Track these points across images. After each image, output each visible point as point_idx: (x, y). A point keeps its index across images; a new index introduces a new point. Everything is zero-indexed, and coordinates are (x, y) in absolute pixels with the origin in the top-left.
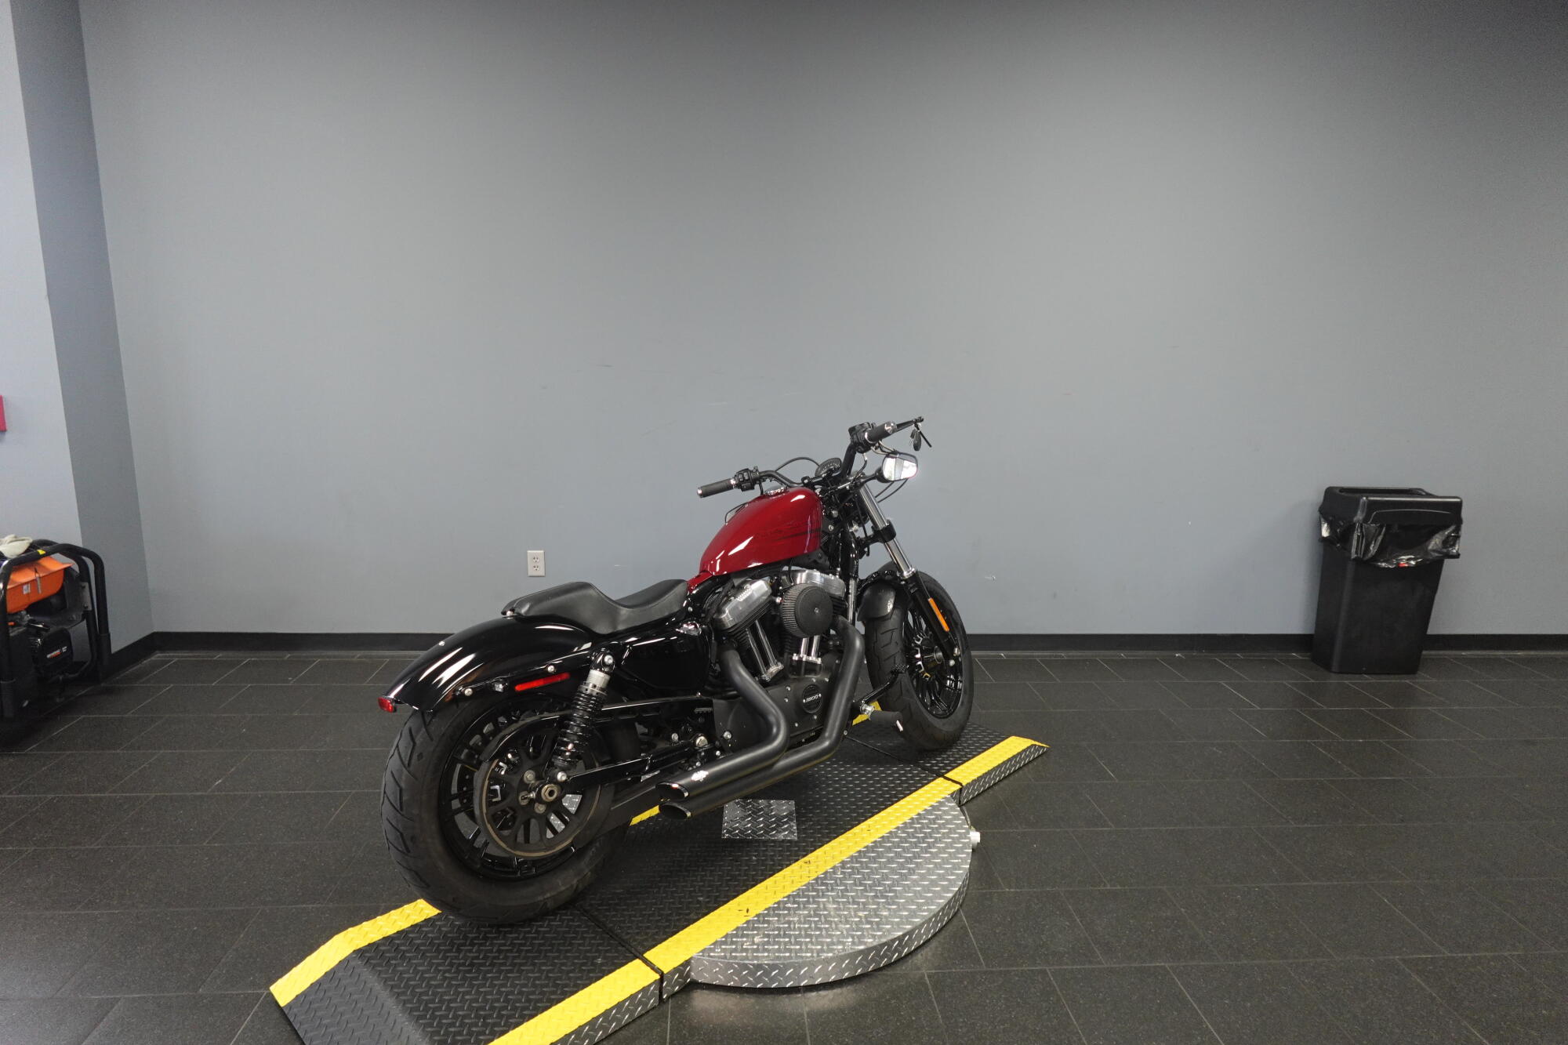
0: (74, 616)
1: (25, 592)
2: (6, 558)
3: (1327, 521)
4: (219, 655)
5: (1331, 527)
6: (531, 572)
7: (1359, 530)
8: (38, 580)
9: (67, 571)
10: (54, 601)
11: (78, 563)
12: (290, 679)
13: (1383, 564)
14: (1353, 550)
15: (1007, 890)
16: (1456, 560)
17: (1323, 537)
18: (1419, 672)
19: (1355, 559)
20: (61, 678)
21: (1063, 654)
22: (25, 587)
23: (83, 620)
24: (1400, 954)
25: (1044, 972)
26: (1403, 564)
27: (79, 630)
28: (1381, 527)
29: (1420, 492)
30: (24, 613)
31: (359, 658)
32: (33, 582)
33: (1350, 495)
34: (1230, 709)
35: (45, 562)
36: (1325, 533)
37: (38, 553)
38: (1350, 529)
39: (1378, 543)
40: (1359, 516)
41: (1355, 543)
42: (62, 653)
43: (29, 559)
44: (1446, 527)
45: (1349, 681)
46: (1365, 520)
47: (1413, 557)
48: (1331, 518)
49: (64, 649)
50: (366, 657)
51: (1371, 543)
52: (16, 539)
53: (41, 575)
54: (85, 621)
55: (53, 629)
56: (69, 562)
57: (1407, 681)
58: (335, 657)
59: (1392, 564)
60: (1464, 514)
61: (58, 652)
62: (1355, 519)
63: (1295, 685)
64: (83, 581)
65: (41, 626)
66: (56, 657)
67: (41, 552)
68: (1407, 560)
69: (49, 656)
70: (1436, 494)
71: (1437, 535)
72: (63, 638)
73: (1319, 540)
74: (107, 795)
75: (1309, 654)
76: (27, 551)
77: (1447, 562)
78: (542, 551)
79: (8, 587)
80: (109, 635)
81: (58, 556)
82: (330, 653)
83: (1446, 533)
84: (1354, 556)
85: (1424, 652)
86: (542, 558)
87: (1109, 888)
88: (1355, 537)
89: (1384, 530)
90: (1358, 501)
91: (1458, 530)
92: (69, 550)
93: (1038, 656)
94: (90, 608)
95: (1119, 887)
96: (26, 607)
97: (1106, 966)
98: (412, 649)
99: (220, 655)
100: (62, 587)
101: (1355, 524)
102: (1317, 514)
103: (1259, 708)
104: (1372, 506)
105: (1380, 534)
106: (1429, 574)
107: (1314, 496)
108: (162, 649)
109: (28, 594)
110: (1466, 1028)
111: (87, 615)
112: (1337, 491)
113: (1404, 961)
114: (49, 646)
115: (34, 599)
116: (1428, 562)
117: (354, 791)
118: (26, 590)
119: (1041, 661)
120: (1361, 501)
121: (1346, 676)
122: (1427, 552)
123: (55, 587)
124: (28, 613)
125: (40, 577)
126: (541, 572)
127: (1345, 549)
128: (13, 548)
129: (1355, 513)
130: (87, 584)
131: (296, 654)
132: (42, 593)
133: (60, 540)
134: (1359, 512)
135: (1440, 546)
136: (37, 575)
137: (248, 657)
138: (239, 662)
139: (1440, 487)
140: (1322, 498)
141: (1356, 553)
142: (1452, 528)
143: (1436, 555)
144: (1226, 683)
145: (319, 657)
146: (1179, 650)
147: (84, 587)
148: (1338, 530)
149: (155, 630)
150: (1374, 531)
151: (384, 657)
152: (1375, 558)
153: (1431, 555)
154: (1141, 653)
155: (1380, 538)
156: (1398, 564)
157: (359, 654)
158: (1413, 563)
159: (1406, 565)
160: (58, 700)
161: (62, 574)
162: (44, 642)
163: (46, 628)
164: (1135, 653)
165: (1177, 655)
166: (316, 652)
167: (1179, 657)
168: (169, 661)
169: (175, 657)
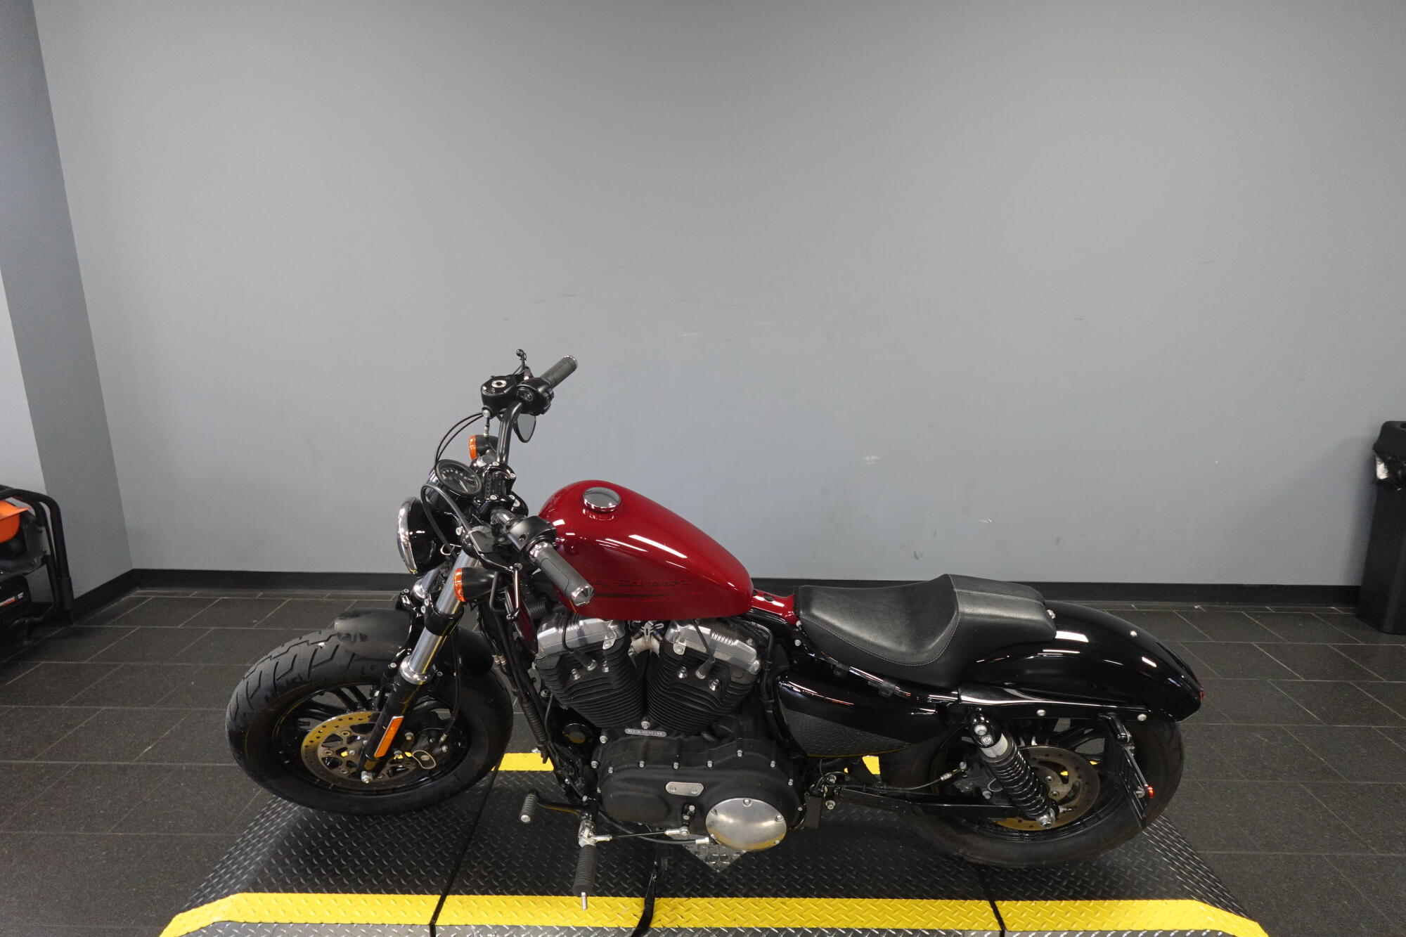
0: (35, 560)
3: (1384, 460)
4: (194, 593)
5: (1390, 468)
9: (23, 515)
10: (14, 545)
11: (33, 508)
12: (254, 621)
17: (1381, 481)
20: (27, 621)
23: (42, 564)
27: (39, 578)
31: (328, 598)
34: (1269, 681)
36: (1382, 472)
42: (17, 600)
48: (1389, 458)
49: (20, 596)
54: (45, 566)
56: (24, 507)
58: (305, 596)
61: (13, 599)
63: (1342, 649)
64: (40, 525)
66: (11, 604)
72: (20, 584)
73: (1372, 483)
74: (32, 762)
75: (1355, 610)
80: (70, 579)
82: (301, 592)
92: (22, 495)
94: (49, 553)
99: (196, 592)
100: (20, 530)
102: (1371, 451)
103: (1304, 680)
107: (1369, 431)
108: (142, 586)
111: (45, 560)
112: (1399, 427)
123: (12, 531)
130: (43, 529)
131: (268, 592)
137: (220, 596)
138: (211, 601)
140: (1377, 434)
144: (1260, 646)
145: (290, 596)
146: (1198, 601)
147: (41, 532)
148: (1400, 472)
149: (135, 567)
151: (351, 598)
157: (329, 593)
160: (26, 642)
161: (19, 518)
164: (1145, 604)
165: (1196, 607)
166: (288, 592)
167: (1198, 609)
168: (146, 599)
169: (152, 593)
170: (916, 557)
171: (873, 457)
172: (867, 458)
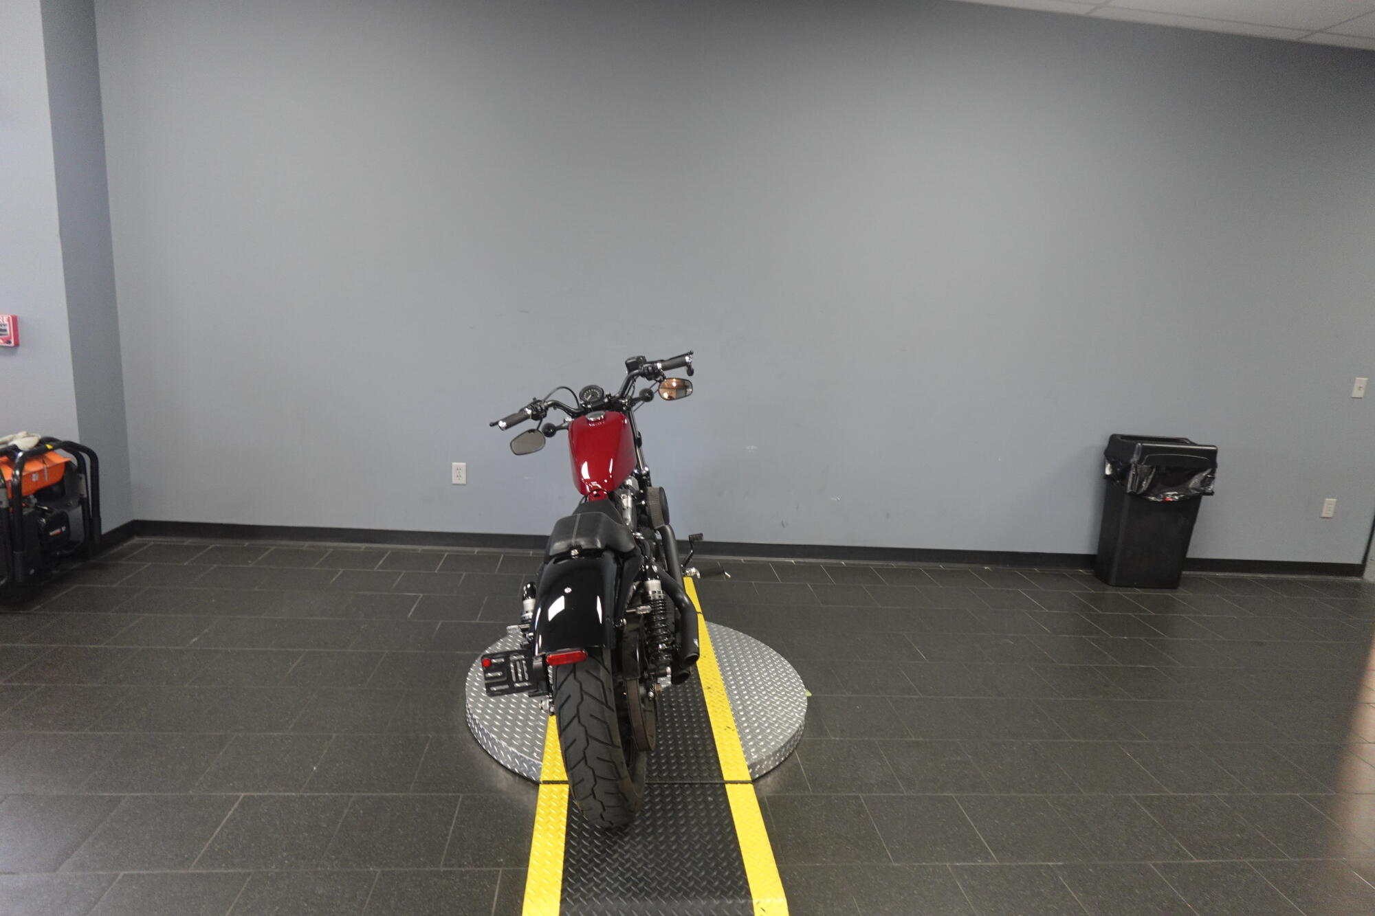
0: (71, 502)
1: (34, 480)
2: (19, 451)
3: (1110, 462)
4: (188, 541)
5: (1113, 468)
6: (455, 480)
7: (1134, 470)
8: (46, 471)
9: (68, 464)
10: (55, 489)
11: (77, 458)
12: (250, 562)
13: (1153, 498)
14: (1129, 486)
15: (833, 738)
16: (1211, 496)
17: (1107, 476)
18: (1180, 589)
19: (1130, 493)
20: (58, 553)
21: (893, 564)
22: (34, 475)
23: (79, 505)
24: (1134, 793)
25: (858, 798)
26: (1169, 498)
27: (76, 513)
28: (1152, 468)
29: (1186, 441)
30: (32, 497)
31: (307, 547)
32: (41, 472)
33: (1129, 441)
34: (1024, 611)
35: (50, 456)
36: (1108, 472)
37: (47, 447)
38: (1127, 468)
39: (1149, 481)
40: (1135, 458)
41: (1130, 480)
42: (61, 532)
43: (38, 452)
44: (1205, 470)
45: (1122, 592)
46: (1140, 462)
47: (1176, 493)
48: (1113, 460)
49: (64, 529)
50: (313, 547)
51: (1143, 481)
52: (28, 435)
53: (48, 466)
54: (80, 508)
55: (56, 511)
56: (69, 457)
57: (1169, 594)
59: (1159, 498)
60: (1219, 459)
61: (58, 531)
62: (1132, 461)
63: (1079, 594)
64: (81, 473)
65: (46, 508)
66: (57, 535)
67: (49, 447)
68: (1172, 496)
69: (51, 534)
70: (1199, 443)
71: (1196, 476)
72: (63, 520)
73: (1103, 478)
74: (102, 646)
75: (1093, 571)
76: (37, 445)
77: (1204, 498)
78: (464, 464)
79: (24, 474)
80: (100, 520)
81: (61, 452)
82: (284, 542)
83: (1204, 475)
84: (1129, 490)
85: (1184, 572)
86: (464, 469)
87: (914, 739)
88: (1131, 476)
89: (1154, 470)
90: (1134, 446)
91: (1213, 473)
92: (69, 447)
93: (872, 565)
94: (85, 496)
95: (921, 739)
96: (33, 492)
97: (905, 794)
98: (352, 542)
99: (190, 541)
100: (63, 477)
101: (1131, 465)
102: (1103, 456)
103: (1047, 611)
104: (1145, 450)
105: (1150, 473)
106: (1189, 508)
107: (1100, 442)
108: (139, 534)
109: (36, 482)
110: (1177, 845)
111: (83, 502)
112: (1119, 438)
113: (1137, 797)
114: (51, 525)
115: (40, 486)
116: (1188, 498)
117: (307, 650)
118: (35, 478)
119: (876, 569)
120: (1137, 446)
121: (1121, 589)
122: (1188, 489)
123: (57, 478)
124: (35, 497)
125: (47, 468)
126: (463, 481)
127: (1123, 485)
128: (25, 442)
129: (1132, 457)
130: (83, 476)
131: (253, 542)
132: (47, 480)
133: (63, 437)
134: (1135, 456)
135: (1199, 485)
136: (45, 466)
137: (213, 544)
138: (207, 547)
139: (1201, 438)
140: (1106, 444)
141: (1131, 488)
142: (1209, 471)
143: (1196, 492)
144: (1023, 592)
145: (272, 545)
146: (987, 563)
147: (81, 478)
148: (1118, 469)
149: (136, 518)
150: (1146, 471)
151: (329, 547)
152: (1148, 492)
153: (1190, 492)
154: (957, 565)
155: (1151, 477)
156: (1164, 498)
157: (307, 544)
158: (1176, 498)
159: (1171, 500)
160: (54, 572)
161: (63, 466)
162: (47, 522)
163: (50, 511)
164: (952, 565)
165: (986, 568)
166: (271, 542)
167: (987, 570)
168: (146, 544)
169: (151, 541)
170: (783, 525)
171: (753, 447)
172: (748, 448)
